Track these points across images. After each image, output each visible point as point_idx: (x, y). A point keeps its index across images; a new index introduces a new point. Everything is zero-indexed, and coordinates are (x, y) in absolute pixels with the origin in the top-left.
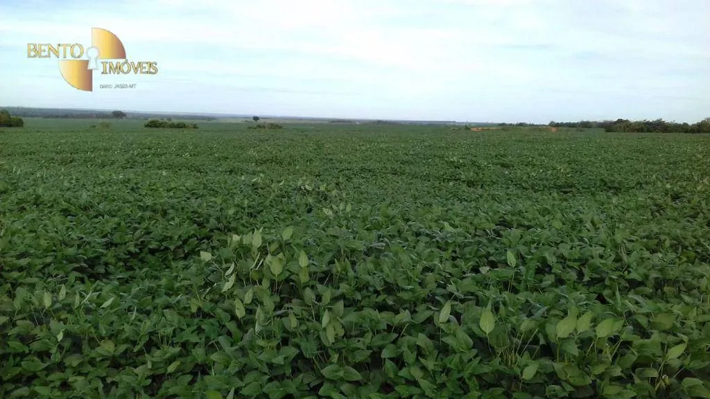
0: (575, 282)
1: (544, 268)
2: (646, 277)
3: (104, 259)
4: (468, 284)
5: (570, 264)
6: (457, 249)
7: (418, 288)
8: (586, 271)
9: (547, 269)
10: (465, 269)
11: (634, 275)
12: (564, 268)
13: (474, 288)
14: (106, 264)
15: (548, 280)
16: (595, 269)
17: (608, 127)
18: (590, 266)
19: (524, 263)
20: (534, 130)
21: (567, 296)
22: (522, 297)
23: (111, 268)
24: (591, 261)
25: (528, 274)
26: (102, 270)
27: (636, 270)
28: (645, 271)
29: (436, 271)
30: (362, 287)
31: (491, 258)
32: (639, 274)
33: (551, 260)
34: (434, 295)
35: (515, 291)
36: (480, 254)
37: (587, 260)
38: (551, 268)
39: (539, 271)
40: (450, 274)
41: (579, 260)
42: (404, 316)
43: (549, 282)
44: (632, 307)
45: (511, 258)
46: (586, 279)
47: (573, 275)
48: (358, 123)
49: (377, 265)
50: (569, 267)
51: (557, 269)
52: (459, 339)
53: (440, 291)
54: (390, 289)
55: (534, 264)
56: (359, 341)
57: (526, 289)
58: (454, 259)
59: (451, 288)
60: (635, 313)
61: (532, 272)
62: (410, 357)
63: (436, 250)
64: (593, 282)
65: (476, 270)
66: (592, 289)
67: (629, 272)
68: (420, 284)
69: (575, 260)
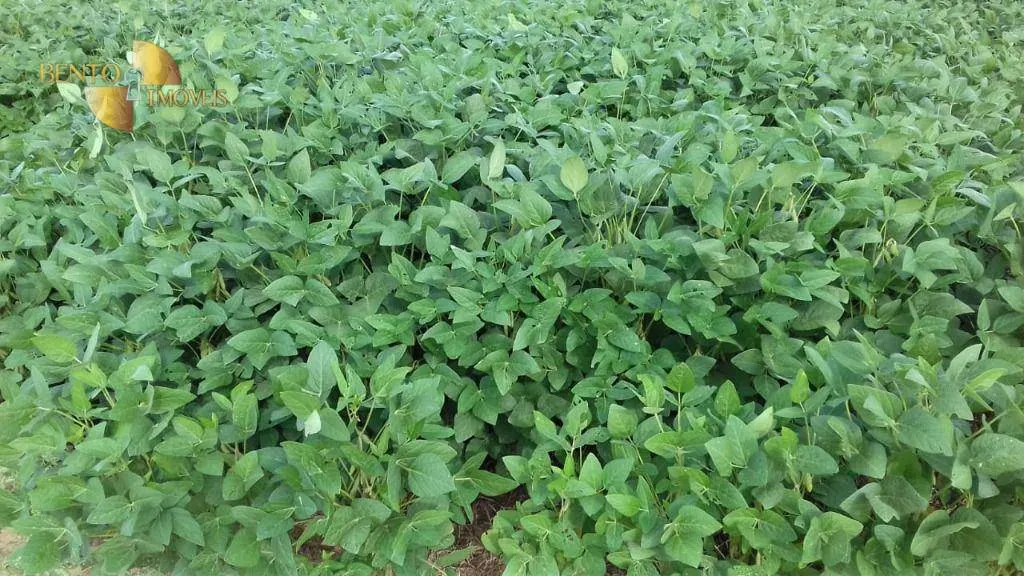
0: (726, 98)
1: (676, 80)
2: (846, 81)
4: (548, 109)
5: (718, 68)
6: (530, 59)
7: (454, 123)
8: (744, 78)
9: (681, 82)
10: (540, 86)
11: (825, 82)
12: (708, 76)
13: (554, 118)
15: (683, 97)
16: (760, 75)
18: (751, 72)
19: (640, 66)
21: (716, 117)
22: (640, 126)
24: (752, 63)
25: (649, 86)
27: (828, 73)
28: (843, 73)
29: (485, 92)
30: (348, 129)
31: (587, 70)
32: (834, 79)
33: (688, 63)
34: (483, 132)
35: (627, 116)
36: (568, 64)
37: (746, 61)
38: (684, 76)
39: (668, 85)
40: (516, 98)
41: (734, 62)
42: (421, 172)
43: (686, 101)
44: (830, 128)
45: (619, 61)
46: (746, 91)
47: (725, 87)
49: (380, 88)
50: (715, 73)
51: (697, 79)
52: (526, 205)
53: (496, 125)
54: (401, 128)
55: (660, 72)
56: (330, 226)
57: (647, 114)
58: (523, 75)
59: (515, 119)
60: (834, 137)
61: (656, 84)
62: (436, 244)
63: (491, 61)
64: (755, 97)
65: (560, 89)
66: (755, 109)
67: (816, 78)
68: (459, 116)
69: (726, 63)
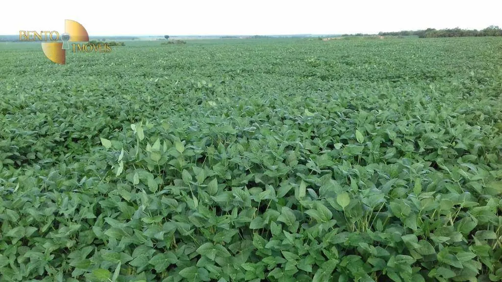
0: (412, 152)
1: (387, 143)
2: (472, 146)
3: (33, 148)
4: (325, 159)
5: (407, 138)
6: (315, 130)
7: (282, 165)
8: (421, 143)
9: (389, 143)
10: (321, 146)
11: (461, 145)
12: (403, 142)
13: (330, 163)
14: (36, 152)
15: (391, 152)
16: (429, 141)
17: (421, 34)
18: (424, 140)
19: (371, 138)
20: (368, 38)
21: (409, 167)
22: (370, 169)
23: (40, 155)
24: (425, 135)
25: (374, 149)
26: (32, 156)
27: (462, 141)
28: (470, 141)
29: (297, 149)
30: (233, 167)
31: (343, 137)
32: (466, 145)
33: (392, 135)
34: (296, 171)
35: (363, 163)
36: (334, 133)
37: (421, 133)
38: (392, 142)
39: (383, 145)
40: (310, 151)
41: (415, 134)
42: (268, 193)
43: (392, 154)
44: (466, 174)
45: (359, 135)
46: (422, 150)
47: (411, 147)
48: (241, 38)
49: (247, 146)
50: (407, 140)
51: (397, 143)
52: (318, 211)
53: (302, 167)
54: (257, 167)
55: (379, 140)
56: (227, 218)
57: (374, 161)
58: (313, 138)
59: (311, 164)
60: (469, 181)
61: (378, 146)
62: (275, 229)
63: (298, 132)
64: (428, 151)
65: (331, 146)
66: (427, 158)
67: (456, 143)
68: (284, 161)
69: (411, 135)
